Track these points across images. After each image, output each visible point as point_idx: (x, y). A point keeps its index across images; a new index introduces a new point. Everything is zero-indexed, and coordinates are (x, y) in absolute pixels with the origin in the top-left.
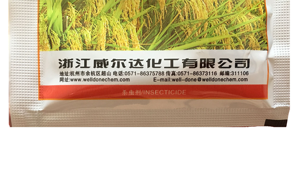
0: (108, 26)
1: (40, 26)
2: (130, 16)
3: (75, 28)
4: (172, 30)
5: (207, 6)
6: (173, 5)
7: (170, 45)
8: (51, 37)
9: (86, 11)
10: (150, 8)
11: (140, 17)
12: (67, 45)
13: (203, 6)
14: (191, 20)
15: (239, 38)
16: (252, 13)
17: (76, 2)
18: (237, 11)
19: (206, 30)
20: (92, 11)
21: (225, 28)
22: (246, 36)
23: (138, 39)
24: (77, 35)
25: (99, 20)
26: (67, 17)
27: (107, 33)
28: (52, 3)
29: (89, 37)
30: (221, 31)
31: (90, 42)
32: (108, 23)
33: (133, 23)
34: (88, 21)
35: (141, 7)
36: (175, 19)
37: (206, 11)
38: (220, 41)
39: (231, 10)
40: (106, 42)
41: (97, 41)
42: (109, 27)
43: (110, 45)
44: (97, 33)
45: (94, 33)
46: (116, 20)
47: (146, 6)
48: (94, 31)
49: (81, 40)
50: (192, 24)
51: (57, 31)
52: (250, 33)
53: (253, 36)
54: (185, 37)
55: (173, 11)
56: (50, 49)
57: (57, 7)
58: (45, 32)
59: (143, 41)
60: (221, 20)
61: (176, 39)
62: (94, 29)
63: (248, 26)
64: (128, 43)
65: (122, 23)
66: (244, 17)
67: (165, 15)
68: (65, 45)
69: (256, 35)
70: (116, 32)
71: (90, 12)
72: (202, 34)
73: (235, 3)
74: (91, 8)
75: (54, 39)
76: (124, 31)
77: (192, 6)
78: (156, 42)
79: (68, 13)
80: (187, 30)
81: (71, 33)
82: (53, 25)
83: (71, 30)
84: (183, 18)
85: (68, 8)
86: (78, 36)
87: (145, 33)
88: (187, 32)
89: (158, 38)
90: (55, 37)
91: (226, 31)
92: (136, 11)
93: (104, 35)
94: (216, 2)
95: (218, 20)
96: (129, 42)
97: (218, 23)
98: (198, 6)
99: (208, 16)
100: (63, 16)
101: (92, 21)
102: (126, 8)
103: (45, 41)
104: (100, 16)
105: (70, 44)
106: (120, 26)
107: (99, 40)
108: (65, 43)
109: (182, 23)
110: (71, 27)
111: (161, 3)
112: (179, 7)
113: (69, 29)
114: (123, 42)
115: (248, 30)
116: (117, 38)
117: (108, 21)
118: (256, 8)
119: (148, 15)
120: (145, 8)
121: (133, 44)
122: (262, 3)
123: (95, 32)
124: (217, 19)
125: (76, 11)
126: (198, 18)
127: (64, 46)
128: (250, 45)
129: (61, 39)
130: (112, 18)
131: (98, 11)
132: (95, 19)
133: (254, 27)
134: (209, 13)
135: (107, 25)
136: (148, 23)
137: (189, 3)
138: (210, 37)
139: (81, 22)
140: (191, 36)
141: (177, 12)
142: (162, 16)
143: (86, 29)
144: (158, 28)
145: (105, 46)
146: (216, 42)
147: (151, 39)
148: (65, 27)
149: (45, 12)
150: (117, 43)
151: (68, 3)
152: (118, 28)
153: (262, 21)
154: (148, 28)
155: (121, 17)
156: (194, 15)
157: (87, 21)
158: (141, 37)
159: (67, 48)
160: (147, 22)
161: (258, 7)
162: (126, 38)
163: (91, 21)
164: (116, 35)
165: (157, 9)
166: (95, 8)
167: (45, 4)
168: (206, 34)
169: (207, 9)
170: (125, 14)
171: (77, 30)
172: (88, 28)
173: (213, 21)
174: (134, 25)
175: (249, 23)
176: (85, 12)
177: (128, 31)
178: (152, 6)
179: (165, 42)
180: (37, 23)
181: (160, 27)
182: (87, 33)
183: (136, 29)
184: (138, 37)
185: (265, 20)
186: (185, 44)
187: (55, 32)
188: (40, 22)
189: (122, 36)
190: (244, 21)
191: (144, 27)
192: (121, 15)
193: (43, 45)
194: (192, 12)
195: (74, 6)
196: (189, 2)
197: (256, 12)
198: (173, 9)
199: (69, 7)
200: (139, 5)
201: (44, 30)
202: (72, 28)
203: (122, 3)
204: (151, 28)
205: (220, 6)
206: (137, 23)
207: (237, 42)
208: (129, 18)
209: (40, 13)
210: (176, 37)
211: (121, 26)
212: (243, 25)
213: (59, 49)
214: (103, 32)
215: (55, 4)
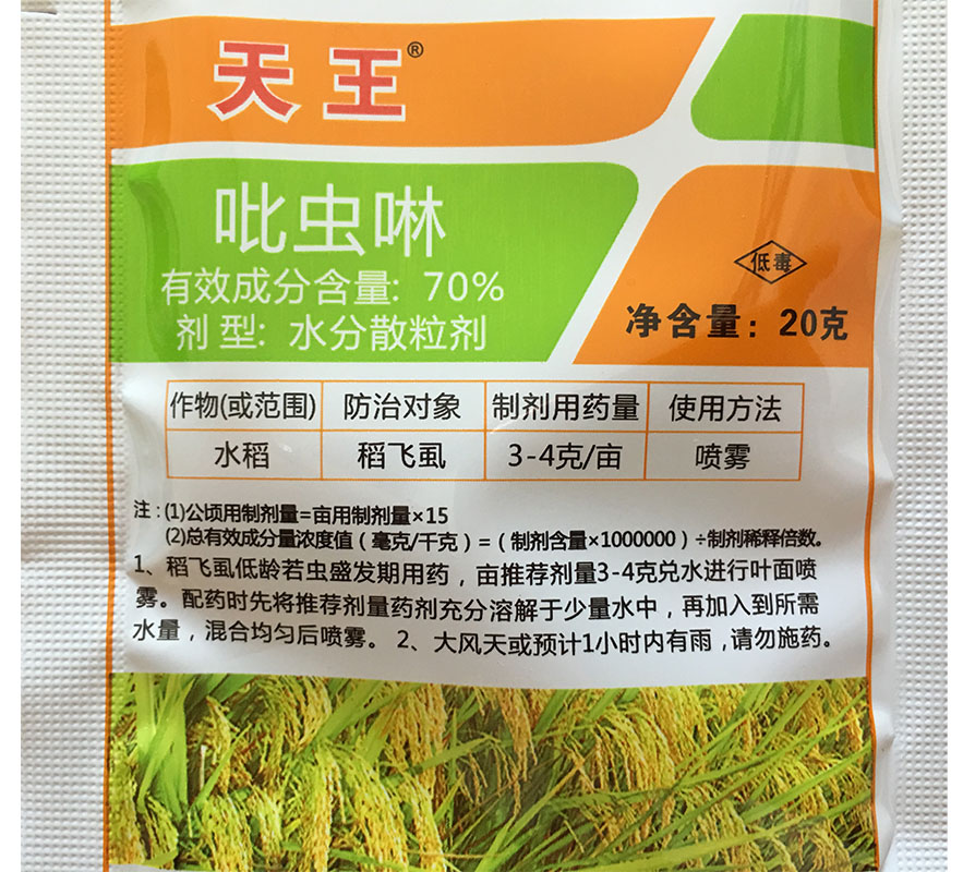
0: (339, 785)
1: (111, 780)
2: (413, 757)
3: (230, 791)
4: (555, 816)
5: (670, 744)
6: (555, 741)
7: (546, 865)
8: (149, 822)
9: (268, 731)
10: (479, 741)
11: (447, 764)
12: (201, 853)
13: (659, 743)
14: (616, 791)
15: (779, 843)
16: (825, 748)
17: (234, 698)
18: (773, 749)
19: (669, 822)
20: (287, 732)
21: (734, 813)
22: (805, 834)
23: (438, 837)
24: (233, 816)
25: (309, 765)
26: (204, 749)
27: (335, 812)
28: (153, 702)
29: (273, 824)
30: (719, 822)
31: (278, 844)
32: (340, 776)
33: (422, 779)
34: (273, 767)
35: (450, 735)
36: (564, 785)
37: (668, 758)
38: (717, 856)
39: (754, 750)
40: (331, 845)
41: (301, 839)
42: (343, 790)
43: (345, 855)
44: (302, 811)
45: (290, 811)
46: (367, 766)
47: (468, 734)
48: (293, 802)
49: (248, 836)
50: (619, 803)
51: (170, 803)
52: (818, 821)
53: (826, 830)
54: (596, 845)
55: (557, 760)
56: (143, 860)
57: (171, 714)
58: (127, 802)
59: (456, 846)
60: (719, 787)
61: (568, 845)
62: (293, 795)
63: (810, 797)
64: (403, 850)
65: (387, 779)
66: (796, 768)
67: (529, 769)
68: (195, 851)
69: (839, 827)
70: (364, 809)
71: (280, 734)
72: (655, 836)
73: (769, 721)
74: (283, 721)
75: (157, 830)
76: (391, 807)
77: (620, 745)
78: (499, 852)
79: (207, 737)
80: (603, 824)
81: (214, 809)
82: (155, 780)
83: (215, 796)
84: (592, 784)
85: (207, 719)
86: (236, 820)
87: (462, 816)
88: (603, 828)
89: (506, 838)
90: (160, 822)
91: (735, 824)
92: (432, 743)
93: (324, 819)
94: (703, 725)
95: (709, 786)
96: (410, 848)
97: (710, 799)
98: (640, 745)
99: (676, 777)
100: (190, 747)
101: (287, 765)
102: (400, 732)
103: (126, 830)
104: (312, 750)
105: (210, 851)
106: (379, 788)
107: (308, 835)
108: (192, 845)
109: (589, 800)
110: (216, 786)
111: (517, 731)
112: (579, 748)
113: (207, 794)
114: (389, 844)
115: (811, 812)
116: (368, 828)
117: (338, 769)
118: (837, 728)
119: (473, 759)
120: (464, 738)
121: (422, 852)
122: (859, 705)
123: (296, 808)
124: (706, 784)
125: (232, 730)
126: (640, 784)
127: (190, 857)
128: (818, 862)
129: (180, 831)
130: (351, 759)
131: (307, 732)
132: (296, 760)
133: (830, 798)
134: (680, 766)
135: (335, 783)
136: (473, 787)
137: (611, 736)
138: (683, 846)
139: (247, 770)
140: (619, 843)
141: (572, 765)
142: (519, 770)
143: (265, 796)
144: (505, 805)
145: (327, 859)
146: (703, 859)
147: (483, 839)
148: (194, 786)
149: (130, 731)
150: (367, 850)
151: (207, 702)
152: (372, 794)
153: (860, 770)
154: (471, 800)
155: (383, 757)
156: (628, 776)
157: (270, 766)
158: (448, 831)
159: (201, 863)
160: (469, 780)
161: (846, 723)
162: (400, 831)
163: (282, 765)
164: (367, 820)
165: (504, 746)
166: (297, 721)
167: (129, 705)
168: (670, 837)
169: (673, 751)
170: (397, 749)
171: (234, 799)
172: (271, 792)
173: (691, 791)
174: (424, 787)
175: (814, 788)
176: (264, 734)
177: (405, 807)
178: (487, 737)
179: (528, 852)
180: (102, 770)
181: (514, 802)
182: (269, 809)
183: (434, 801)
184: (439, 829)
185: (868, 766)
186: (596, 864)
187: (162, 805)
188: (113, 766)
189: (386, 823)
190: (797, 782)
191: (459, 798)
192: (383, 752)
193: (122, 843)
194: (620, 765)
195: (225, 713)
196: (612, 731)
197: (837, 743)
198: (557, 754)
199: (209, 715)
200: (442, 728)
201: (126, 796)
202: (217, 791)
203: (386, 715)
204: (484, 802)
205: (715, 740)
206: (437, 785)
207: (773, 856)
208: (410, 765)
209: (112, 734)
210: (567, 840)
211: (382, 787)
212: (791, 799)
213: (173, 864)
214: (321, 809)
215: (163, 704)
